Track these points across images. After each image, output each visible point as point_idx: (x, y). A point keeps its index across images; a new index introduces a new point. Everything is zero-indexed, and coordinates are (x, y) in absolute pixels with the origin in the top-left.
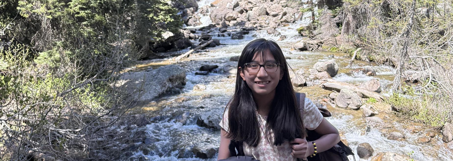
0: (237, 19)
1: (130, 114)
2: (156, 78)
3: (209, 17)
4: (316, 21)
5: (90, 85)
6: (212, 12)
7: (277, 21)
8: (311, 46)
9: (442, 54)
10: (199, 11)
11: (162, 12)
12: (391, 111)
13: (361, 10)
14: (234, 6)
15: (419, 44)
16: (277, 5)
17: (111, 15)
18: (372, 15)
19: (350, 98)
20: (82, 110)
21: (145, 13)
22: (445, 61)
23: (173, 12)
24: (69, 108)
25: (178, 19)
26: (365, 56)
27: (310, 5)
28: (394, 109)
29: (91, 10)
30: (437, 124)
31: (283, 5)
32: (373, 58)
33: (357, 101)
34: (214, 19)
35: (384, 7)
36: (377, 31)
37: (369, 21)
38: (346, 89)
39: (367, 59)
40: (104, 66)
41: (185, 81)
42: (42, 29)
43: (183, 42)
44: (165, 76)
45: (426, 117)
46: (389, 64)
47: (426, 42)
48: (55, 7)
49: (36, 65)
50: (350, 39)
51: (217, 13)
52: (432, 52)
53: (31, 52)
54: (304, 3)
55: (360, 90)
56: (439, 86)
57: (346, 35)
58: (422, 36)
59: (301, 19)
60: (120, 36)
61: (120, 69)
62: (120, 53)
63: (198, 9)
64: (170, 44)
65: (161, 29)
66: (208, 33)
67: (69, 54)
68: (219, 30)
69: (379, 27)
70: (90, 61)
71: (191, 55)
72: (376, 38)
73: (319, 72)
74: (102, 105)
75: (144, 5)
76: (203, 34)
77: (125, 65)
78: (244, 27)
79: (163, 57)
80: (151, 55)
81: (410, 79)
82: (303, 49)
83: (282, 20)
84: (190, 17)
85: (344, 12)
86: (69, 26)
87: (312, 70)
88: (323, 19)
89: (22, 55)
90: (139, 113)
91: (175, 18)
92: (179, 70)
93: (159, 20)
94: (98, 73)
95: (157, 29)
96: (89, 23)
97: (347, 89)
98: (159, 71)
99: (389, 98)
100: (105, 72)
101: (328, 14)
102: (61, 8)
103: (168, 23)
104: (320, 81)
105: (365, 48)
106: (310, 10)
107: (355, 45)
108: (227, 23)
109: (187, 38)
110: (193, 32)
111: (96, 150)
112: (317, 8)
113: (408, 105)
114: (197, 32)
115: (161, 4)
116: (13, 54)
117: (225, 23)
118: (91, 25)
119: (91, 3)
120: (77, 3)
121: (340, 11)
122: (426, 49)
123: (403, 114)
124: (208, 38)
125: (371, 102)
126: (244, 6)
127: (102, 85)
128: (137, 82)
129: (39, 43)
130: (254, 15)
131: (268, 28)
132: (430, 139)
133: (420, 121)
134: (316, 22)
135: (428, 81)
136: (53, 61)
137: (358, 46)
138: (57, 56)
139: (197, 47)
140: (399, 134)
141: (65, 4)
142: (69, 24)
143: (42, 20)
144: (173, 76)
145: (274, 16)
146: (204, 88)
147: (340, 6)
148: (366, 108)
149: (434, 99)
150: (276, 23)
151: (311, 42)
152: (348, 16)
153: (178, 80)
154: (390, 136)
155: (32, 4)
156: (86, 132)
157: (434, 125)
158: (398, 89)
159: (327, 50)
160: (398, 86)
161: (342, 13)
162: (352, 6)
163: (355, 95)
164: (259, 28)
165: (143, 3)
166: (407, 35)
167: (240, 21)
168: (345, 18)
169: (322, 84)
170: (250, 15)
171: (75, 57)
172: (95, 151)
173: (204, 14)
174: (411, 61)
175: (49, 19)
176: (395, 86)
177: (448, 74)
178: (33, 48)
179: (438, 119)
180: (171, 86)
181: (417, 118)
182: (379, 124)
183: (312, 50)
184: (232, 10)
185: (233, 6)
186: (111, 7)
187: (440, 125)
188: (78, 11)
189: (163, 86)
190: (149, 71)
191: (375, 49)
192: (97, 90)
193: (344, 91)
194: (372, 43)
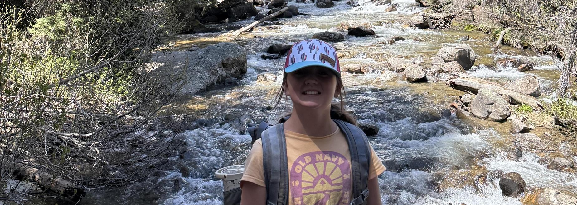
1: (165, 114)
2: (204, 62)
5: (107, 68)
8: (435, 21)
12: (554, 125)
19: (492, 104)
24: (76, 101)
26: (517, 41)
28: (558, 122)
32: (529, 43)
33: (503, 108)
38: (486, 90)
39: (519, 45)
40: (128, 41)
41: (245, 67)
43: (245, 9)
44: (217, 59)
46: (553, 54)
49: (31, 36)
50: (495, 13)
53: (24, 18)
55: (508, 92)
57: (487, 7)
61: (152, 47)
62: (153, 23)
64: (226, 11)
67: (79, 22)
70: (109, 34)
71: (254, 28)
72: (533, 13)
73: (446, 61)
74: (123, 99)
77: (159, 41)
80: (197, 26)
82: (424, 26)
87: (435, 59)
89: (11, 21)
92: (237, 51)
94: (120, 52)
98: (208, 50)
99: (551, 105)
100: (130, 49)
104: (448, 76)
105: (517, 28)
107: (502, 23)
109: (251, 4)
123: (572, 131)
124: (282, 4)
125: (524, 111)
127: (124, 70)
128: (175, 67)
129: (37, 5)
136: (55, 32)
137: (506, 25)
138: (62, 24)
139: (265, 16)
140: (565, 161)
144: (228, 60)
146: (274, 79)
148: (516, 119)
151: (435, 15)
153: (235, 66)
154: (552, 164)
158: (565, 93)
159: (458, 29)
160: (566, 88)
163: (499, 98)
169: (451, 80)
171: (87, 27)
176: (561, 88)
178: (28, 11)
180: (224, 74)
182: (535, 144)
183: (435, 28)
189: (213, 74)
190: (193, 51)
191: (531, 29)
192: (117, 76)
193: (483, 93)
194: (527, 22)
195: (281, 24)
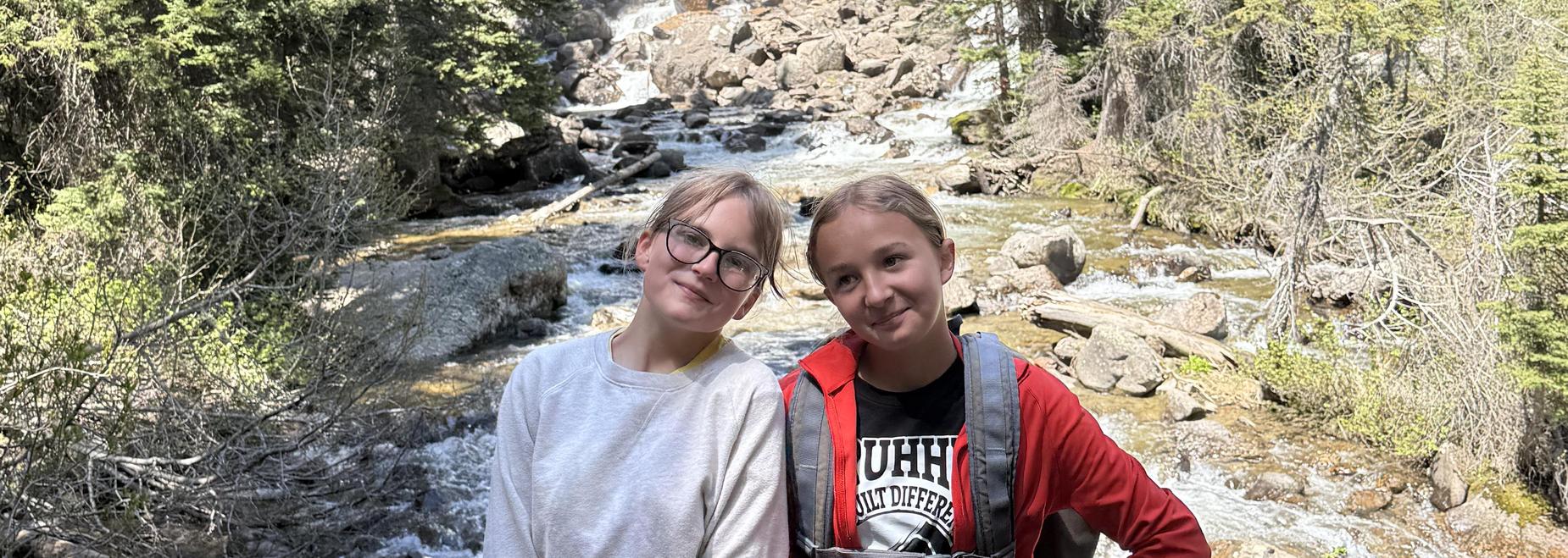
0: (746, 82)
1: (374, 407)
2: (465, 283)
3: (647, 73)
4: (1013, 92)
5: (231, 304)
6: (660, 57)
7: (879, 92)
8: (996, 177)
9: (1432, 211)
10: (614, 52)
11: (485, 55)
12: (1259, 402)
13: (1167, 58)
14: (735, 35)
15: (1356, 177)
16: (882, 35)
17: (305, 60)
18: (1202, 75)
19: (1124, 358)
20: (204, 393)
21: (427, 57)
22: (1443, 235)
23: (525, 56)
24: (160, 383)
25: (542, 79)
26: (1177, 215)
27: (994, 38)
28: (1269, 394)
29: (235, 45)
30: (1415, 447)
31: (900, 35)
32: (1204, 221)
33: (1148, 366)
34: (665, 81)
35: (1241, 49)
36: (1219, 130)
37: (1191, 97)
38: (1111, 328)
39: (1181, 224)
40: (280, 240)
41: (562, 293)
42: (64, 107)
43: (559, 159)
44: (496, 275)
45: (1378, 422)
46: (1257, 243)
47: (1380, 170)
48: (110, 30)
49: (43, 232)
50: (1127, 156)
51: (676, 60)
52: (1399, 203)
53: (24, 188)
54: (972, 30)
55: (1157, 331)
56: (1424, 320)
57: (1111, 143)
58: (1369, 147)
60: (337, 137)
61: (339, 251)
62: (338, 194)
63: (611, 46)
64: (513, 165)
65: (481, 114)
66: (645, 128)
67: (159, 196)
68: (684, 119)
69: (1224, 117)
70: (232, 223)
71: (583, 203)
72: (1213, 153)
73: (1021, 266)
74: (274, 375)
75: (422, 29)
76: (626, 131)
77: (357, 239)
78: (767, 111)
80: (443, 202)
81: (1326, 294)
82: (970, 188)
83: (896, 88)
84: (582, 71)
85: (1108, 64)
86: (157, 100)
87: (996, 262)
88: (1036, 86)
90: (402, 403)
91: (529, 77)
92: (542, 257)
93: (474, 83)
94: (260, 265)
95: (467, 112)
96: (227, 89)
97: (1113, 328)
98: (475, 257)
99: (1252, 356)
100: (285, 260)
101: (1054, 71)
102: (130, 36)
103: (505, 93)
104: (1026, 300)
105: (1176, 187)
106: (995, 54)
107: (1144, 177)
108: (711, 94)
109: (573, 146)
110: (593, 124)
111: (251, 531)
112: (1017, 46)
113: (1318, 381)
114: (604, 125)
115: (483, 28)
117: (702, 95)
118: (234, 97)
119: (237, 21)
120: (186, 20)
121: (1095, 60)
122: (1380, 192)
123: (1300, 413)
124: (645, 146)
125: (1193, 373)
126: (767, 39)
127: (273, 307)
128: (397, 296)
129: (54, 157)
130: (804, 69)
131: (852, 113)
132: (1388, 499)
133: (1356, 438)
134: (1013, 98)
135: (1386, 300)
136: (101, 220)
137: (1151, 181)
138: (117, 202)
139: (604, 175)
140: (1285, 481)
141: (143, 21)
142: (159, 92)
143: (63, 77)
144: (522, 277)
145: (872, 73)
147: (1095, 43)
148: (1176, 391)
149: (1404, 362)
150: (878, 97)
151: (996, 164)
152: (1120, 78)
153: (539, 291)
154: (1256, 487)
155: (30, 20)
156: (219, 468)
157: (1405, 449)
158: (1284, 329)
159: (1047, 193)
161: (1103, 67)
162: (1135, 42)
163: (1140, 346)
164: (819, 113)
165: (421, 23)
166: (1321, 146)
167: (755, 90)
168: (1110, 85)
169: (1033, 308)
170: (790, 67)
171: (178, 209)
172: (250, 533)
173: (630, 62)
174: (1331, 234)
175: (86, 72)
176: (1276, 320)
177: (1456, 280)
178: (33, 172)
179: (1417, 429)
180: (514, 310)
181: (1346, 427)
182: (1219, 444)
183: (996, 194)
184: (728, 49)
185: (731, 35)
186: (307, 36)
187: (1423, 451)
188: (190, 47)
189: (488, 312)
190: (439, 258)
191: (1210, 190)
192: (257, 323)
193: (1103, 333)
194: (1199, 172)
195: (646, 191)
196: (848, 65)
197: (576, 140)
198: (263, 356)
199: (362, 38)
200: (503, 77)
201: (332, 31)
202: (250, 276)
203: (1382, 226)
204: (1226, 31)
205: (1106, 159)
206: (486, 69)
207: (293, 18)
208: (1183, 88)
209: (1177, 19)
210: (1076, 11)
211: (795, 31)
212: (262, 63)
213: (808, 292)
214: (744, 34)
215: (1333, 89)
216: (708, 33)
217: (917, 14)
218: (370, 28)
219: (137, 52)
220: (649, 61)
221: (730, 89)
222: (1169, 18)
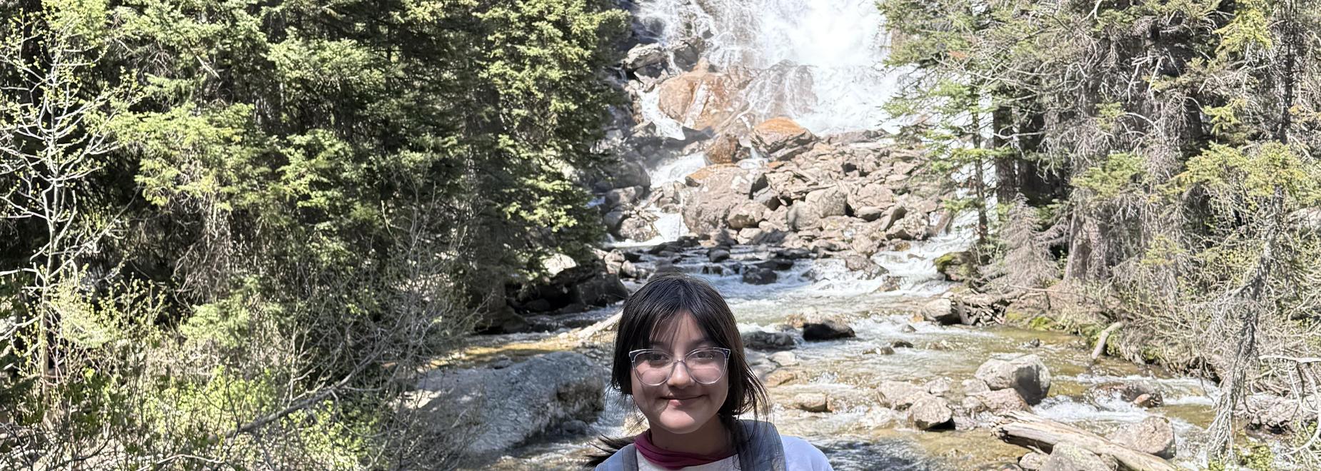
0: (762, 224)
2: (520, 390)
3: (679, 215)
4: (990, 237)
5: (331, 402)
6: (690, 202)
7: (875, 235)
8: (974, 310)
10: (652, 198)
11: (544, 200)
13: (1124, 212)
14: (753, 185)
15: (1293, 319)
16: (878, 187)
17: (398, 204)
18: (1156, 227)
21: (497, 200)
23: (577, 200)
24: (272, 466)
25: (591, 220)
26: (1134, 348)
27: (975, 190)
29: (341, 191)
31: (894, 186)
32: (1157, 353)
34: (694, 222)
35: (1191, 206)
36: (1171, 274)
37: (1147, 245)
38: (1070, 446)
39: (1136, 356)
40: (371, 350)
41: (601, 400)
42: (206, 239)
43: (603, 286)
44: (546, 383)
46: (1203, 375)
47: (1315, 314)
48: (243, 178)
49: (186, 339)
50: (1091, 295)
51: (704, 205)
53: (170, 304)
54: (956, 183)
55: (1112, 449)
57: (1077, 283)
58: (1303, 294)
59: (948, 230)
60: (419, 267)
61: (418, 361)
62: (419, 314)
63: (650, 192)
64: (565, 290)
65: (540, 248)
66: (676, 261)
67: (277, 313)
68: (708, 255)
69: (1176, 263)
70: (333, 336)
73: (992, 389)
74: (364, 461)
75: (492, 178)
76: (660, 264)
77: (434, 351)
78: (778, 249)
79: (541, 329)
80: (507, 320)
81: (1264, 421)
82: (950, 320)
83: (889, 232)
84: (625, 213)
85: (1075, 215)
86: (279, 235)
87: (971, 384)
88: (1010, 233)
89: (145, 311)
91: (580, 218)
92: (584, 368)
93: (534, 222)
94: (354, 371)
95: (529, 246)
96: (335, 226)
97: (1072, 444)
98: (530, 367)
100: (374, 366)
101: (1025, 220)
102: (260, 182)
103: (560, 231)
104: (995, 419)
105: (1132, 323)
106: (976, 205)
107: (1105, 314)
108: (732, 233)
109: (615, 276)
110: (633, 258)
112: (994, 199)
114: (642, 258)
115: (544, 177)
116: (119, 306)
117: (725, 235)
118: (340, 233)
119: (344, 171)
120: (304, 170)
121: (1063, 211)
122: (1314, 334)
126: (781, 188)
127: (364, 405)
128: (466, 399)
129: (196, 279)
130: (811, 214)
131: (849, 253)
134: (989, 242)
135: (1313, 429)
136: (231, 331)
137: (1111, 317)
138: (244, 316)
141: (270, 170)
142: (281, 228)
143: (206, 214)
144: (567, 386)
145: (870, 218)
147: (1064, 196)
150: (874, 239)
151: (974, 298)
152: (1085, 227)
153: (582, 398)
155: (179, 168)
158: (1223, 452)
159: (1020, 325)
160: (1225, 443)
161: (1069, 217)
162: (1096, 197)
163: (1095, 461)
165: (494, 172)
166: (1256, 293)
167: (769, 231)
168: (1076, 233)
169: (1001, 426)
170: (800, 213)
171: (292, 323)
173: (666, 206)
174: (1270, 369)
175: (224, 211)
176: (1216, 443)
178: (179, 291)
180: (560, 413)
183: (974, 324)
184: (747, 197)
185: (750, 185)
186: (399, 184)
188: (306, 192)
189: (538, 414)
190: (501, 367)
191: (1162, 327)
192: (351, 418)
193: (1062, 450)
194: (1153, 311)
196: (849, 212)
197: (618, 270)
198: (355, 445)
199: (443, 186)
200: (558, 218)
201: (420, 180)
202: (345, 380)
203: (1309, 364)
204: (1177, 190)
205: (1071, 297)
206: (544, 212)
207: (388, 169)
208: (1139, 236)
209: (1134, 178)
210: (1046, 169)
211: (805, 182)
212: (362, 205)
213: (807, 405)
214: (761, 184)
215: (1268, 243)
216: (731, 183)
217: (908, 170)
218: (449, 178)
219: (264, 196)
220: (681, 205)
221: (748, 230)
222: (1127, 177)
